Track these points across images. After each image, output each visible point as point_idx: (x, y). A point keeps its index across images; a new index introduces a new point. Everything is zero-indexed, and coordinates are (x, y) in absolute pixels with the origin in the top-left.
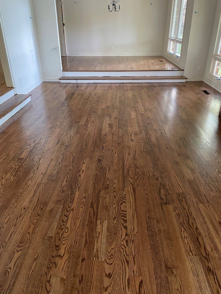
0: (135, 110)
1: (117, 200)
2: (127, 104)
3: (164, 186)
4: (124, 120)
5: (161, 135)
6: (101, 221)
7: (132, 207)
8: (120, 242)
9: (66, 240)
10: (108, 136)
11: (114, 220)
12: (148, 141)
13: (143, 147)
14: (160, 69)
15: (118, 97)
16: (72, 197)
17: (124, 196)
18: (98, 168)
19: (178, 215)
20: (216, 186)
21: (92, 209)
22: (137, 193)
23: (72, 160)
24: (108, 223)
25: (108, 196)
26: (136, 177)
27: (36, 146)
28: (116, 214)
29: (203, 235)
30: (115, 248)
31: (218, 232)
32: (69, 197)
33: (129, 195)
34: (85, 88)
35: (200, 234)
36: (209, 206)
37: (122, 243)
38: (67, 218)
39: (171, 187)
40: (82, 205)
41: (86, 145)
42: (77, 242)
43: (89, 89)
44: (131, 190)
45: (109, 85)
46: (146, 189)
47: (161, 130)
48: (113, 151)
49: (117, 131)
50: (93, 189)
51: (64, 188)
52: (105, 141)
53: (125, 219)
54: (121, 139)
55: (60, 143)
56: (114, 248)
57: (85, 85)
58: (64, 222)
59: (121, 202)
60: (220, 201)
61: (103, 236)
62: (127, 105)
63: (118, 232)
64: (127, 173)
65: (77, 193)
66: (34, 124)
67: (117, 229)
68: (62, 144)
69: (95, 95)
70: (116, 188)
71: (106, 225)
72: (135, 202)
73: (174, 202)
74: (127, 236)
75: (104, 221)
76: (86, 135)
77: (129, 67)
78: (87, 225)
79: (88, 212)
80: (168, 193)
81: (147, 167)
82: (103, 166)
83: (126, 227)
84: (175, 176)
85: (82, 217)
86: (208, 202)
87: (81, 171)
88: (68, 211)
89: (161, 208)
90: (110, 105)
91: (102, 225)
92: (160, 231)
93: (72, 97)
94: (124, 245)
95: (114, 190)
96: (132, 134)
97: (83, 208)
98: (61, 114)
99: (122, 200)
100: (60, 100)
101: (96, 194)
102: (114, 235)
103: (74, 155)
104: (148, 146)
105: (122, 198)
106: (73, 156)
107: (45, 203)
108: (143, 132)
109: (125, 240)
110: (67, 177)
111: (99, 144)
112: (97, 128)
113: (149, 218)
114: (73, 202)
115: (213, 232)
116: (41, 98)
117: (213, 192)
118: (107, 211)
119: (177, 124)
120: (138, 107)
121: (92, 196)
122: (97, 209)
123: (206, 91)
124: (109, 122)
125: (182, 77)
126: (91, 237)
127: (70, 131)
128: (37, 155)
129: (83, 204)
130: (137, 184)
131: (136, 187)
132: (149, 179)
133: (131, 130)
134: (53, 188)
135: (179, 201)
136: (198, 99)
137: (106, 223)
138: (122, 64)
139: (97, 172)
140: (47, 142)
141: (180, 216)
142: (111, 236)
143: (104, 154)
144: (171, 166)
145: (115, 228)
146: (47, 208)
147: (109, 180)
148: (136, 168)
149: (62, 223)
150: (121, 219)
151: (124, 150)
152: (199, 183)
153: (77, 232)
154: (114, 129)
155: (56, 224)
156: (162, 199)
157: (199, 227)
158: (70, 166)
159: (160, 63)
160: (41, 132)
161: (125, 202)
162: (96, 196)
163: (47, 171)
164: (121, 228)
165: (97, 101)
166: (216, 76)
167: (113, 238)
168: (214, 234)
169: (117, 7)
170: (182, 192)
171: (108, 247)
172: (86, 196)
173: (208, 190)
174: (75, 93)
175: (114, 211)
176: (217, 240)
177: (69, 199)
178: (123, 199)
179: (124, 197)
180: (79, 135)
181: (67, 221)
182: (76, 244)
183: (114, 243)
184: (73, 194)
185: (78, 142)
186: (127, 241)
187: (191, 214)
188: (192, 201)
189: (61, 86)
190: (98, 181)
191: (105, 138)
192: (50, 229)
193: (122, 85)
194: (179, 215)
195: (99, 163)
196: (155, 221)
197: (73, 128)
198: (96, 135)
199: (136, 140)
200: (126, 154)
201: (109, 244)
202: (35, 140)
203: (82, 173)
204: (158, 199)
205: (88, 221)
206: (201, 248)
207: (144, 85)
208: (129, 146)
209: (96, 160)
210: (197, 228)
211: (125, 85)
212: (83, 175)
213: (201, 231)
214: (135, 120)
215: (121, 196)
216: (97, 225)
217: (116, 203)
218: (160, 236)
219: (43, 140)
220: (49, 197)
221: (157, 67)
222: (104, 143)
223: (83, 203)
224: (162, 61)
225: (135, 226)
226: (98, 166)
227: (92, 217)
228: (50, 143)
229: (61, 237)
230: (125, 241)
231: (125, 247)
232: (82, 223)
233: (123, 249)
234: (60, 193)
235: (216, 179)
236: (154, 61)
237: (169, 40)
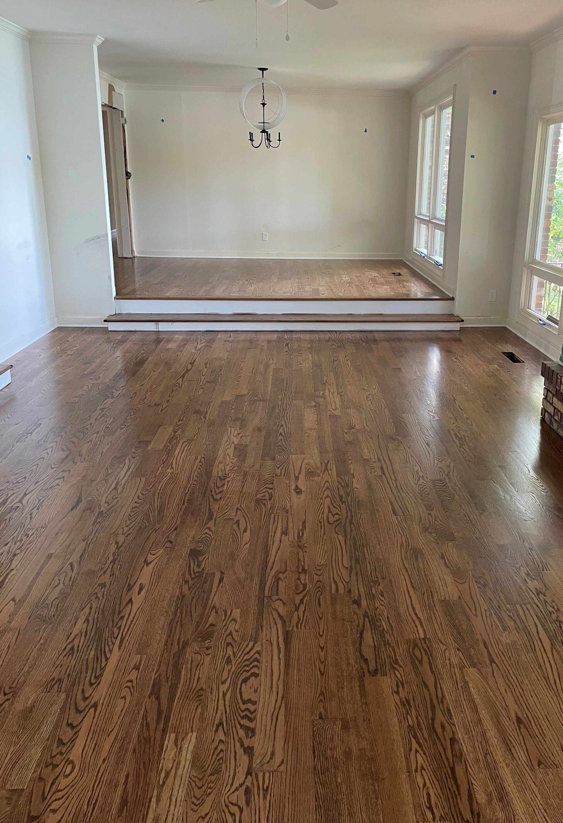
0: (315, 406)
1: (232, 670)
2: (296, 388)
3: (374, 623)
4: (281, 434)
5: (380, 473)
6: (177, 735)
7: (274, 688)
8: (228, 794)
9: (63, 797)
10: (228, 482)
11: (216, 731)
12: (342, 492)
13: (326, 510)
14: (392, 294)
15: (271, 369)
16: (99, 666)
17: (257, 656)
18: (187, 577)
19: (404, 705)
20: (518, 615)
21: (154, 699)
22: (295, 643)
23: (114, 555)
24: (197, 742)
25: (208, 659)
26: (298, 599)
27: (8, 517)
28: (226, 713)
29: (470, 758)
30: (210, 814)
31: (512, 748)
32: (87, 668)
33: (270, 652)
34: (179, 346)
35: (459, 756)
36: (493, 673)
37: (233, 799)
38: (75, 730)
39: (393, 625)
40: (125, 692)
41: (161, 510)
42: (95, 804)
43: (190, 348)
44: (278, 638)
45: (249, 336)
46: (321, 634)
47: (383, 462)
48: (238, 526)
49: (257, 466)
50: (164, 640)
51: (76, 642)
52: (219, 496)
53: (251, 725)
54: (265, 490)
55: (82, 506)
56: (206, 815)
57: (181, 337)
58: (64, 744)
59: (246, 675)
60: (523, 657)
61: (177, 782)
62: (296, 392)
63: (224, 767)
64: (271, 590)
65: (115, 656)
66: (9, 451)
67: (222, 758)
68: (89, 509)
69: (206, 364)
70: (234, 634)
71: (191, 748)
72: (287, 673)
73: (397, 667)
74: (251, 775)
75: (187, 734)
76: (166, 479)
77: (308, 288)
78: (134, 751)
79: (143, 710)
80: (384, 641)
81: (332, 567)
82: (203, 570)
83: (249, 751)
84: (408, 591)
85: (120, 727)
86: (492, 661)
87: (137, 588)
88: (80, 712)
89: (360, 686)
90: (246, 392)
91: (179, 747)
92: (348, 754)
93: (136, 372)
94: (239, 804)
95: (229, 640)
96: (300, 473)
97: (128, 699)
98: (96, 419)
99: (247, 669)
100: (99, 381)
101: (172, 654)
102: (212, 774)
103: (121, 539)
104: (343, 506)
105: (248, 663)
106: (117, 543)
107: (11, 690)
108: (332, 466)
109: (244, 787)
110: (91, 608)
111: (201, 505)
112: (199, 457)
113: (321, 718)
114: (99, 684)
115: (498, 747)
116: (44, 374)
117: (507, 633)
118: (199, 704)
119: (428, 444)
120: (324, 397)
121: (160, 662)
122: (171, 699)
123: (514, 355)
124: (236, 440)
125: (450, 318)
126: (141, 786)
127: (119, 470)
128: (6, 545)
129: (129, 688)
130: (299, 619)
131: (295, 629)
132: (333, 602)
133: (299, 462)
134: (42, 641)
135: (413, 662)
136: (490, 376)
137: (194, 740)
138: (289, 282)
139: (185, 588)
140: (41, 505)
141: (410, 706)
142: (203, 778)
143: (211, 533)
144: (401, 563)
145: (218, 755)
146: (16, 704)
147: (216, 612)
148: (299, 573)
149: (58, 747)
150: (238, 726)
151: (272, 521)
152: (473, 610)
153: (100, 774)
154: (249, 461)
155: (39, 750)
156: (366, 661)
157: (460, 735)
158: (104, 573)
159: (393, 278)
160: (28, 475)
161: (256, 675)
162: (171, 662)
163: (29, 592)
164: (235, 753)
165: (208, 382)
166: (536, 314)
167: (208, 784)
168: (499, 753)
169: (274, 138)
170: (422, 636)
171: (190, 813)
172: (141, 661)
173: (494, 626)
174: (147, 359)
175: (221, 702)
176: (508, 772)
177: (87, 673)
178: (251, 666)
179: (256, 660)
180: (143, 479)
181: (72, 741)
182: (94, 808)
183: (209, 801)
184: (103, 656)
185: (137, 500)
186: (248, 792)
187: (442, 699)
188: (448, 661)
189: (109, 341)
190: (184, 616)
191: (218, 488)
192: (17, 767)
193: (286, 337)
194: (408, 703)
195: (192, 561)
196: (339, 723)
197: (127, 461)
198: (195, 478)
199: (308, 491)
200: (275, 532)
201: (193, 803)
202: (6, 500)
203: (139, 593)
204: (352, 662)
205: (139, 737)
206: (458, 797)
207: (348, 338)
208: (288, 507)
209: (185, 552)
210: (455, 740)
211: (295, 336)
212: (138, 599)
213: (466, 746)
214: (313, 434)
215: (247, 657)
216: (164, 749)
217: (229, 680)
218: (348, 771)
219: (32, 498)
220: (26, 669)
221: (384, 291)
222: (215, 500)
223: (129, 684)
224: (400, 274)
225: (276, 746)
226: (190, 571)
227: (153, 726)
228: (51, 504)
229: (49, 791)
230: (242, 790)
231: (241, 810)
232: (117, 746)
233: (233, 815)
234: (61, 657)
235: (519, 596)
236: (377, 275)
237: (416, 220)
